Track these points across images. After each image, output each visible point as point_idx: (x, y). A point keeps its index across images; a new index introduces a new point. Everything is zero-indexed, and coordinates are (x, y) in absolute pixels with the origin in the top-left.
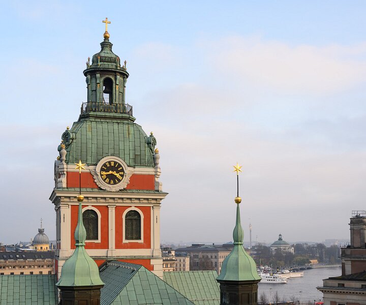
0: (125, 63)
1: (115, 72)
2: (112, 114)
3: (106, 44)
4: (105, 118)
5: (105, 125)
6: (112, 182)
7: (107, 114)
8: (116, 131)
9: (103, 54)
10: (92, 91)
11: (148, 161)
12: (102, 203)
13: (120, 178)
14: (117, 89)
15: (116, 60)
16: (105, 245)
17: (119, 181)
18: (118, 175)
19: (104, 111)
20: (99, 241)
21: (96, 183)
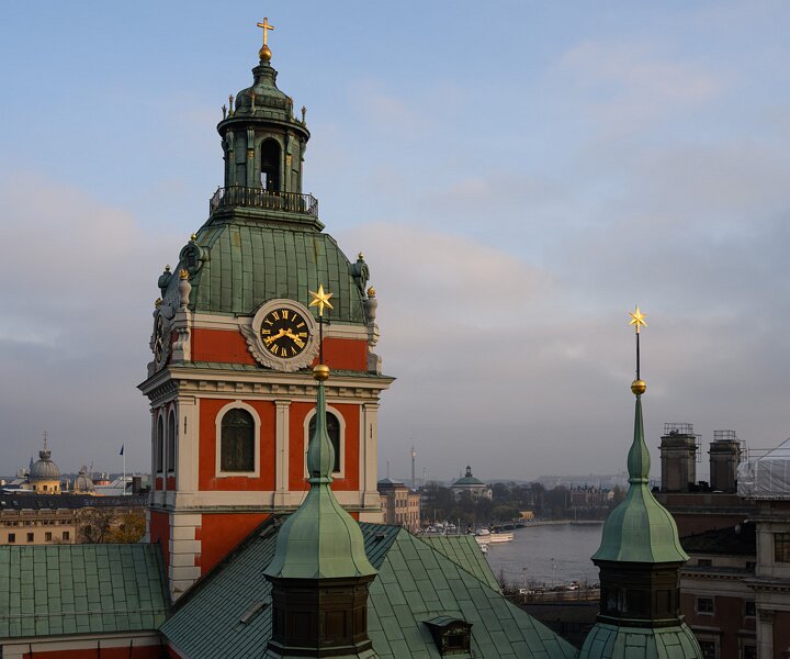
0: (304, 111)
1: (285, 128)
2: (280, 214)
3: (263, 71)
4: (266, 220)
5: (268, 235)
6: (284, 352)
7: (271, 213)
8: (290, 248)
9: (259, 91)
10: (238, 164)
11: (355, 312)
12: (263, 396)
13: (301, 345)
14: (289, 164)
15: (285, 105)
16: (268, 482)
17: (299, 350)
18: (296, 338)
19: (264, 207)
20: (256, 474)
21: (251, 353)
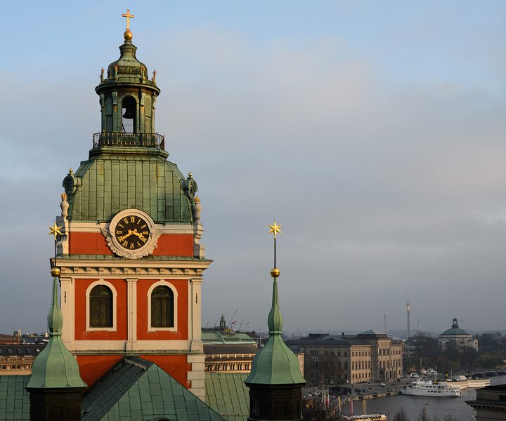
0: (154, 73)
1: (139, 88)
2: (134, 149)
3: (127, 48)
4: (124, 154)
5: (124, 165)
6: (132, 245)
7: (128, 149)
8: (139, 173)
9: (122, 63)
10: (107, 116)
11: (184, 215)
12: (118, 275)
13: (144, 240)
14: (142, 113)
15: (139, 71)
16: (122, 334)
17: (143, 244)
18: (140, 235)
19: (124, 145)
20: (114, 329)
21: (109, 247)
